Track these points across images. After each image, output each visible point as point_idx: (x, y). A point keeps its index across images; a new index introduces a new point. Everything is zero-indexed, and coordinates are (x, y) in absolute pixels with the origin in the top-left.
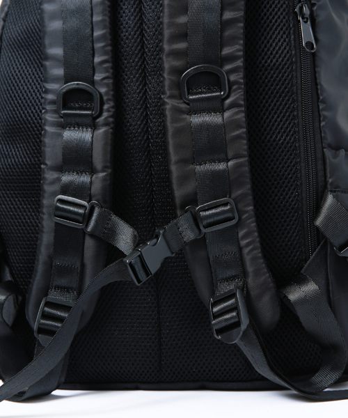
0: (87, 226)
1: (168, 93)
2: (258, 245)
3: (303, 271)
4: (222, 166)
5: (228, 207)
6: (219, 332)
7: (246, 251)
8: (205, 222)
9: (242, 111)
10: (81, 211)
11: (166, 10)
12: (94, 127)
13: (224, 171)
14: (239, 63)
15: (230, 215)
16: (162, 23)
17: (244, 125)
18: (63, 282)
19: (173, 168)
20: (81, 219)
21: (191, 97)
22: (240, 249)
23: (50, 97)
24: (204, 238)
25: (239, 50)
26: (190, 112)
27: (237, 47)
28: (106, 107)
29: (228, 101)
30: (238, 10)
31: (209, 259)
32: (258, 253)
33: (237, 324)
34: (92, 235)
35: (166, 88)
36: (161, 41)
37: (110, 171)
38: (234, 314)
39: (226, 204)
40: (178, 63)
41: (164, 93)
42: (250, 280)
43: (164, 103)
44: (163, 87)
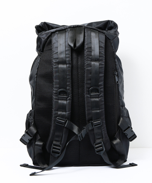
0: (65, 125)
1: (86, 93)
2: (106, 130)
3: (115, 136)
4: (98, 111)
5: (100, 121)
6: (97, 152)
7: (103, 132)
8: (94, 125)
9: (103, 98)
10: (64, 122)
11: (86, 73)
12: (66, 100)
13: (99, 112)
14: (103, 86)
15: (100, 123)
16: (84, 76)
17: (104, 101)
18: (57, 139)
19: (86, 111)
20: (63, 123)
21: (91, 94)
22: (102, 131)
23: (54, 92)
24: (94, 129)
25: (103, 83)
26: (91, 98)
27: (102, 83)
28: (70, 95)
29: (100, 95)
30: (103, 74)
31: (94, 134)
32: (106, 132)
33: (103, 150)
34: (66, 128)
35: (85, 92)
36: (84, 80)
37: (70, 111)
38: (102, 147)
39: (99, 121)
40: (89, 86)
41: (84, 93)
42: (104, 139)
43: (84, 95)
44: (84, 91)
